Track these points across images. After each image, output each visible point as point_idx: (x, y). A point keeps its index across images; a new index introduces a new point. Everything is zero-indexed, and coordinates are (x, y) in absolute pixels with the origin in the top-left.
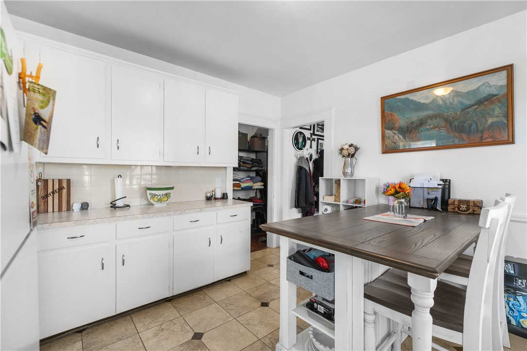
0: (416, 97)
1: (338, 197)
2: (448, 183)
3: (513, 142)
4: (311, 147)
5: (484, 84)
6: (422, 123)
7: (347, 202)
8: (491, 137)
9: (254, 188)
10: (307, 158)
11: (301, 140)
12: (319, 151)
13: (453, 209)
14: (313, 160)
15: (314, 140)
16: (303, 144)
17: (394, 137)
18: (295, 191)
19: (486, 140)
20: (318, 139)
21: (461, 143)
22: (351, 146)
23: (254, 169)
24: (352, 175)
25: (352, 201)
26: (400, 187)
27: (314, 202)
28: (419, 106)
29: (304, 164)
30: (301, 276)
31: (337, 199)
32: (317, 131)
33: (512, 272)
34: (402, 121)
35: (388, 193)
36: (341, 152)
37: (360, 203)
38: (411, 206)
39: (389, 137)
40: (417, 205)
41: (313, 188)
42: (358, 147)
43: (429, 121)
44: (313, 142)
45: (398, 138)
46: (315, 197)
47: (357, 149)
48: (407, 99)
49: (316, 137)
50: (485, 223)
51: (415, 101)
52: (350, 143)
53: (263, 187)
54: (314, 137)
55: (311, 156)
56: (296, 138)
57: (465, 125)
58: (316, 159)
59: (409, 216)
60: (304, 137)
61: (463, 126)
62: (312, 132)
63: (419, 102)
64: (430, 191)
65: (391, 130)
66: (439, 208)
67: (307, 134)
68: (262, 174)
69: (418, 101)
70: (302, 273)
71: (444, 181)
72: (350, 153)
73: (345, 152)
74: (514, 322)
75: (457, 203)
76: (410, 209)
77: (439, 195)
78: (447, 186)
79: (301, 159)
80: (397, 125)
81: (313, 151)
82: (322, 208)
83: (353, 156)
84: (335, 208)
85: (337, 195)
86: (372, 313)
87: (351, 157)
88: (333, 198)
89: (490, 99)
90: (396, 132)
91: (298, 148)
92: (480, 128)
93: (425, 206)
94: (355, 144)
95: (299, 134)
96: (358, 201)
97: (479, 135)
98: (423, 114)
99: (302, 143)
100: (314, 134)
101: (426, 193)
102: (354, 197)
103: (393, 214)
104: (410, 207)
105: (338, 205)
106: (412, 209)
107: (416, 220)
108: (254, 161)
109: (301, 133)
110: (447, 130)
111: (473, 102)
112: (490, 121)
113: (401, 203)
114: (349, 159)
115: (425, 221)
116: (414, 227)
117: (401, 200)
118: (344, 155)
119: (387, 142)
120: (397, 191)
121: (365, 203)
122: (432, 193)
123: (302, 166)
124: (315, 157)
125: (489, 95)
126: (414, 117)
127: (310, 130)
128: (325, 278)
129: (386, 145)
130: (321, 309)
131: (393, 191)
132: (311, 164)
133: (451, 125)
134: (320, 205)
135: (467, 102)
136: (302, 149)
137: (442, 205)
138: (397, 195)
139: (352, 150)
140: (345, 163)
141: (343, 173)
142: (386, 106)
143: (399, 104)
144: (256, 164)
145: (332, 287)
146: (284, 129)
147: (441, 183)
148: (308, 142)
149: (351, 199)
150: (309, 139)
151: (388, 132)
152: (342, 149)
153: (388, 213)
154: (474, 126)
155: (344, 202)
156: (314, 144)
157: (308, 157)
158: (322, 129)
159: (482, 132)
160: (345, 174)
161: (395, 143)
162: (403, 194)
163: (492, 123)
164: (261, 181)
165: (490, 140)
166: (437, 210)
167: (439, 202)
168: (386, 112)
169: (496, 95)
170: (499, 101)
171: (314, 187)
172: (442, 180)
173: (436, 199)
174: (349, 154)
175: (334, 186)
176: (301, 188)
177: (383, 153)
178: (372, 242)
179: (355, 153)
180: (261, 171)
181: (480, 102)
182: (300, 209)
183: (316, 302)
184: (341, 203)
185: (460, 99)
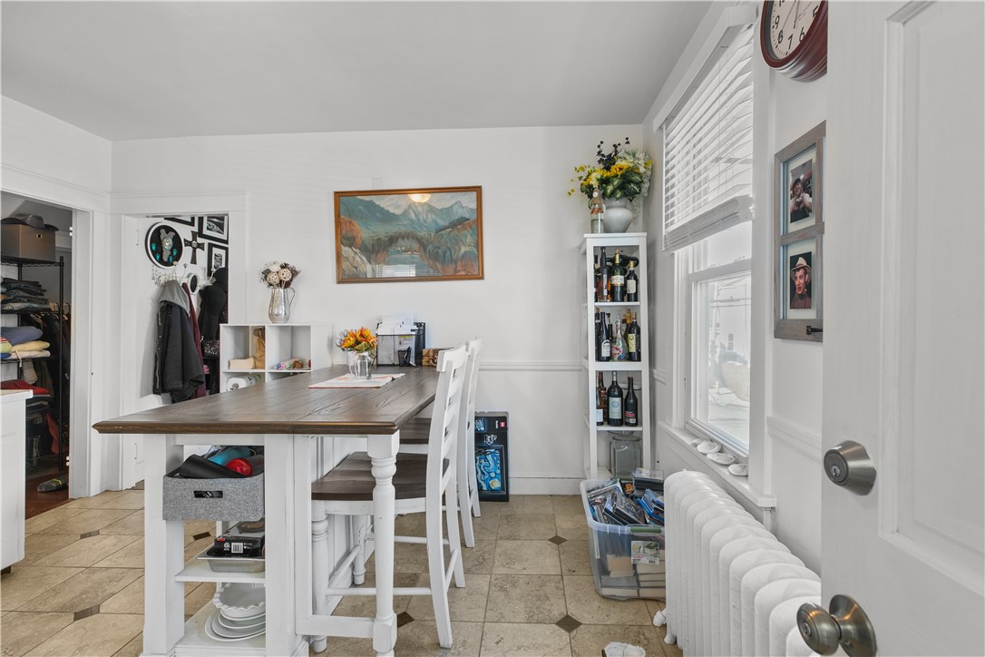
0: (383, 202)
1: (260, 360)
2: (422, 328)
3: (482, 278)
4: (194, 261)
5: (456, 203)
6: (392, 240)
7: (279, 366)
8: (464, 270)
9: (14, 356)
10: (184, 286)
11: (168, 244)
12: (214, 270)
13: (428, 362)
14: (198, 289)
15: (201, 246)
16: (175, 253)
17: (354, 258)
18: (152, 356)
19: (460, 273)
20: (211, 246)
21: (435, 274)
22: (284, 266)
23: (17, 306)
24: (287, 319)
25: (287, 364)
26: (361, 335)
27: (204, 377)
28: (387, 217)
29: (177, 296)
30: (198, 499)
31: (258, 363)
32: (208, 229)
33: (483, 429)
34: (365, 232)
35: (346, 345)
36: (266, 277)
37: (302, 366)
38: (379, 363)
39: (347, 258)
40: (386, 362)
41: (199, 347)
42: (297, 270)
43: (400, 241)
44: (198, 250)
45: (360, 259)
46: (205, 366)
47: (294, 273)
48: (371, 203)
49: (206, 242)
50: (441, 368)
51: (383, 208)
52: (282, 262)
53: (47, 354)
54: (200, 240)
55: (194, 280)
56: (156, 238)
57: (440, 251)
58: (207, 288)
59: (373, 376)
60: (177, 239)
61: (437, 252)
62: (195, 229)
63: (388, 211)
64: (402, 339)
65: (350, 246)
66: (412, 362)
67: (185, 233)
68: (40, 321)
69: (386, 209)
70: (199, 494)
71: (418, 325)
72: (283, 280)
73: (274, 278)
74: (485, 488)
75: (431, 354)
76: (377, 367)
77: (411, 344)
78: (421, 332)
79: (169, 285)
80: (358, 241)
81: (200, 270)
82: (226, 384)
83: (288, 284)
84: (253, 381)
85: (258, 355)
86: (324, 517)
87: (285, 288)
88: (250, 362)
89: (462, 221)
90: (357, 251)
91: (161, 261)
92: (454, 257)
93: (397, 363)
94: (291, 265)
95: (163, 231)
96: (298, 364)
97: (454, 266)
98: (392, 229)
99: (172, 250)
100: (200, 234)
101: (397, 343)
102: (292, 358)
103: (353, 375)
104: (378, 365)
105: (260, 376)
106: (380, 368)
107: (382, 379)
108: (13, 285)
109: (168, 229)
110: (421, 256)
111: (447, 224)
112: (463, 249)
113: (364, 357)
114: (282, 290)
115: (393, 379)
116: (378, 388)
117: (363, 354)
118: (271, 282)
119: (345, 265)
120: (358, 342)
121: (310, 366)
122: (405, 342)
123: (171, 300)
124: (203, 281)
125: (462, 218)
126: (382, 231)
127: (192, 224)
128: (247, 488)
129: (343, 270)
130: (239, 547)
131: (352, 341)
132: (195, 297)
133: (425, 250)
134: (223, 378)
135: (442, 223)
136: (172, 265)
137: (416, 358)
138: (357, 347)
139: (286, 275)
140: (273, 297)
141: (270, 315)
142: (342, 208)
143: (361, 207)
144: (22, 293)
145: (260, 498)
146: (123, 216)
147: (415, 327)
148: (187, 251)
149: (285, 361)
150: (188, 243)
151: (346, 250)
152: (267, 273)
153: (347, 375)
154: (448, 253)
155: (272, 368)
156: (202, 255)
157: (188, 282)
158: (221, 226)
159: (456, 263)
160: (272, 316)
161: (356, 268)
162: (365, 345)
163: (465, 252)
164: (42, 339)
165: (463, 273)
166: (410, 365)
167: (413, 354)
168: (342, 217)
169: (468, 219)
170: (471, 227)
171: (203, 346)
172: (416, 324)
173: (409, 350)
174: (281, 281)
175: (253, 340)
176: (169, 350)
177: (339, 282)
178: (323, 412)
179: (291, 280)
180: (37, 312)
181: (454, 225)
182: (168, 395)
183: (226, 541)
184: (267, 370)
185: (434, 217)
